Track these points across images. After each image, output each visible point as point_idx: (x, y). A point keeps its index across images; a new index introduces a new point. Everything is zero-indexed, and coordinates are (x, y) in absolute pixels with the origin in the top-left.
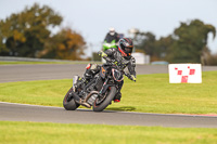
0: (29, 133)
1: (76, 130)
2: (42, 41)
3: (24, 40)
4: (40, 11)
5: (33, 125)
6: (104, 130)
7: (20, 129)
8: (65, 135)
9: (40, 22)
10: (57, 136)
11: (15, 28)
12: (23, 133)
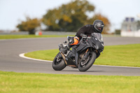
0: (73, 82)
1: (103, 79)
2: (82, 21)
3: (70, 21)
4: (81, 2)
5: (75, 76)
6: (122, 79)
7: (67, 80)
8: (97, 83)
9: (80, 10)
10: (91, 83)
11: (64, 13)
12: (69, 82)
